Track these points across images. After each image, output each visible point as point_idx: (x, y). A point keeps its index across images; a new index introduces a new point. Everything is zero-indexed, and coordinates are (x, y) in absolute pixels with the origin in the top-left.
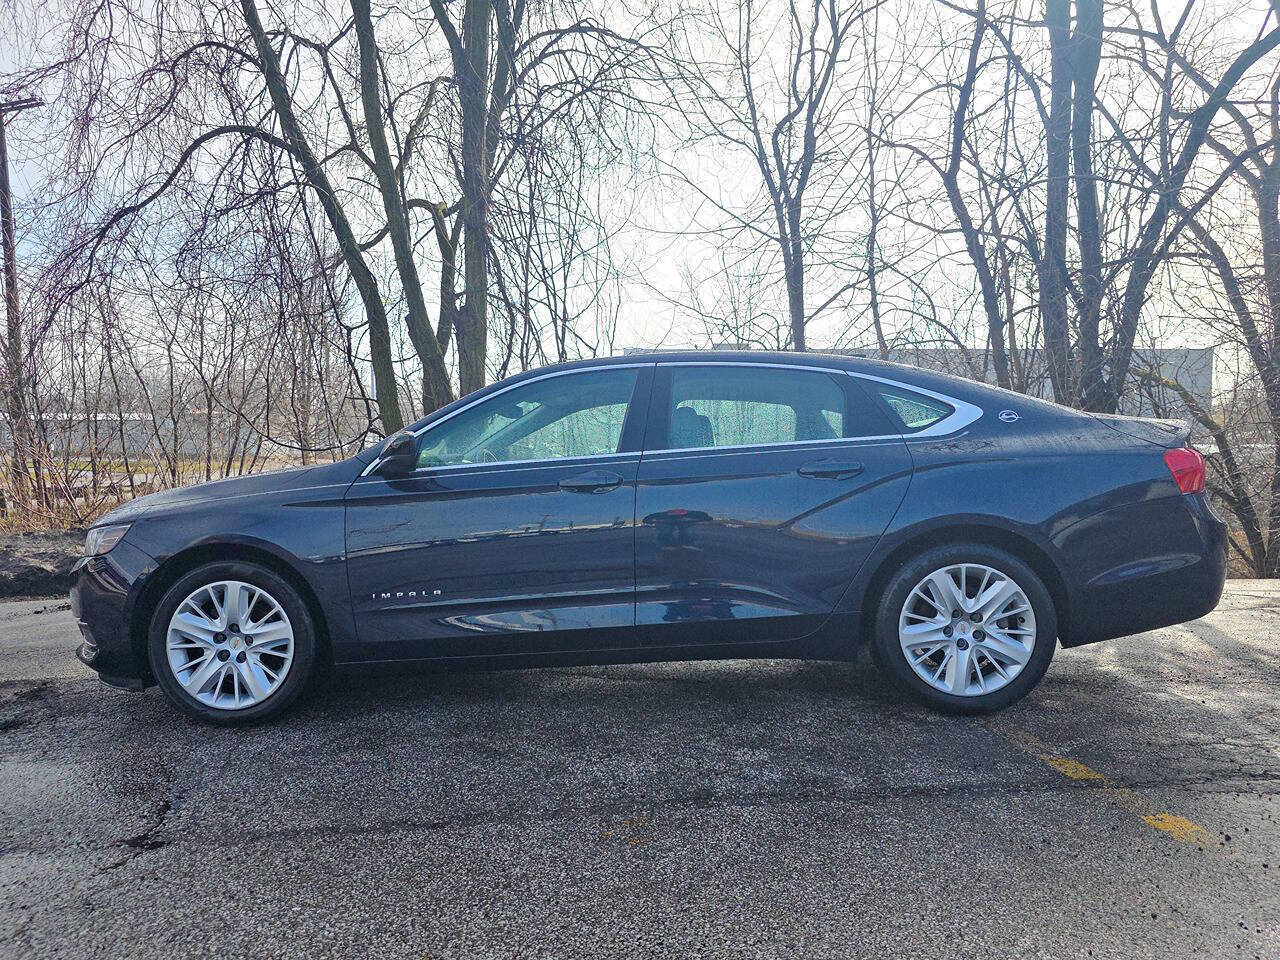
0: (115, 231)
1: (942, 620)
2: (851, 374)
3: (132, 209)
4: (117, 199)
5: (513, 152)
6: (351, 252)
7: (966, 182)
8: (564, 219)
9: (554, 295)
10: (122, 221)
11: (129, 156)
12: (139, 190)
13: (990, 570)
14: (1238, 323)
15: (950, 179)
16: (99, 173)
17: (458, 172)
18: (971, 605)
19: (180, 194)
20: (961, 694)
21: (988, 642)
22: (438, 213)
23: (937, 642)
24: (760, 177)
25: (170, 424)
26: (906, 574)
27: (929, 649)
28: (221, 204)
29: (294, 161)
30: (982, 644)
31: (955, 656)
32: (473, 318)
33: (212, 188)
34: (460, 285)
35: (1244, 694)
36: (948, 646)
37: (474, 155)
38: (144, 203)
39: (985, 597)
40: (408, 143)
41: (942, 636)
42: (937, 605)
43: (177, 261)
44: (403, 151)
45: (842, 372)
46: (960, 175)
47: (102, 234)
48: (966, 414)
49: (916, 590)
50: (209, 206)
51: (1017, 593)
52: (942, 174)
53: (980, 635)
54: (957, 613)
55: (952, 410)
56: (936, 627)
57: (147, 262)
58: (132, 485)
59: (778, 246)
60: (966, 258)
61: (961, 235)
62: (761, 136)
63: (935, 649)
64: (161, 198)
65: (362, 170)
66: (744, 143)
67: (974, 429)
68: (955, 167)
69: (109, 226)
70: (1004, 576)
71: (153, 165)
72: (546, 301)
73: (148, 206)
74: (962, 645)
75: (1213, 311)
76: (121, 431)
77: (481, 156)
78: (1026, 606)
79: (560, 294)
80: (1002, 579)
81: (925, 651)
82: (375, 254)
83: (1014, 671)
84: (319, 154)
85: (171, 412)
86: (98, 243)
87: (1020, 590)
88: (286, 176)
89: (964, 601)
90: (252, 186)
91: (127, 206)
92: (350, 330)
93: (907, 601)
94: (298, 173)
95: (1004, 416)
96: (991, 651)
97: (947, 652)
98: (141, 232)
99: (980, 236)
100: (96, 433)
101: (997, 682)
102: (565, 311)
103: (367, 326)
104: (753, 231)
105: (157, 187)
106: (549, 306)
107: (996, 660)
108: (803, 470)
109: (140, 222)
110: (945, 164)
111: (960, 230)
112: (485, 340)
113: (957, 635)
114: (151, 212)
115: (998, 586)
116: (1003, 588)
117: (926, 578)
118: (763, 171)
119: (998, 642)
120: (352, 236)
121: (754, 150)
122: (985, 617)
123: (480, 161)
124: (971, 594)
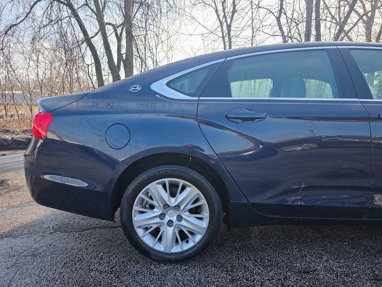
0: (9, 32)
3: (15, 25)
4: (10, 21)
5: (139, 8)
6: (88, 40)
7: (283, 20)
8: (155, 30)
9: (153, 55)
10: (12, 29)
11: (13, 7)
12: (17, 18)
15: (278, 19)
16: (3, 13)
17: (123, 14)
19: (30, 20)
22: (115, 27)
24: (216, 17)
25: (28, 95)
28: (44, 23)
29: (68, 9)
32: (129, 62)
33: (42, 18)
34: (123, 51)
37: (128, 8)
38: (19, 23)
40: (104, 4)
43: (31, 43)
44: (103, 6)
46: (281, 18)
47: (6, 33)
50: (41, 24)
52: (276, 17)
57: (21, 43)
58: (18, 115)
59: (222, 39)
61: (281, 37)
62: (216, 3)
64: (25, 21)
65: (89, 12)
66: (211, 6)
68: (280, 15)
69: (8, 30)
71: (21, 10)
72: (151, 57)
73: (21, 24)
76: (13, 97)
77: (130, 8)
79: (155, 55)
82: (94, 40)
84: (76, 7)
85: (29, 91)
86: (5, 36)
88: (65, 14)
90: (54, 17)
91: (13, 24)
92: (88, 65)
94: (69, 13)
98: (19, 33)
99: (287, 38)
100: (5, 98)
102: (156, 60)
103: (94, 64)
104: (214, 34)
105: (23, 18)
106: (151, 58)
109: (18, 29)
110: (277, 14)
111: (281, 36)
112: (133, 69)
114: (21, 26)
118: (217, 15)
120: (88, 34)
121: (214, 8)
123: (130, 10)
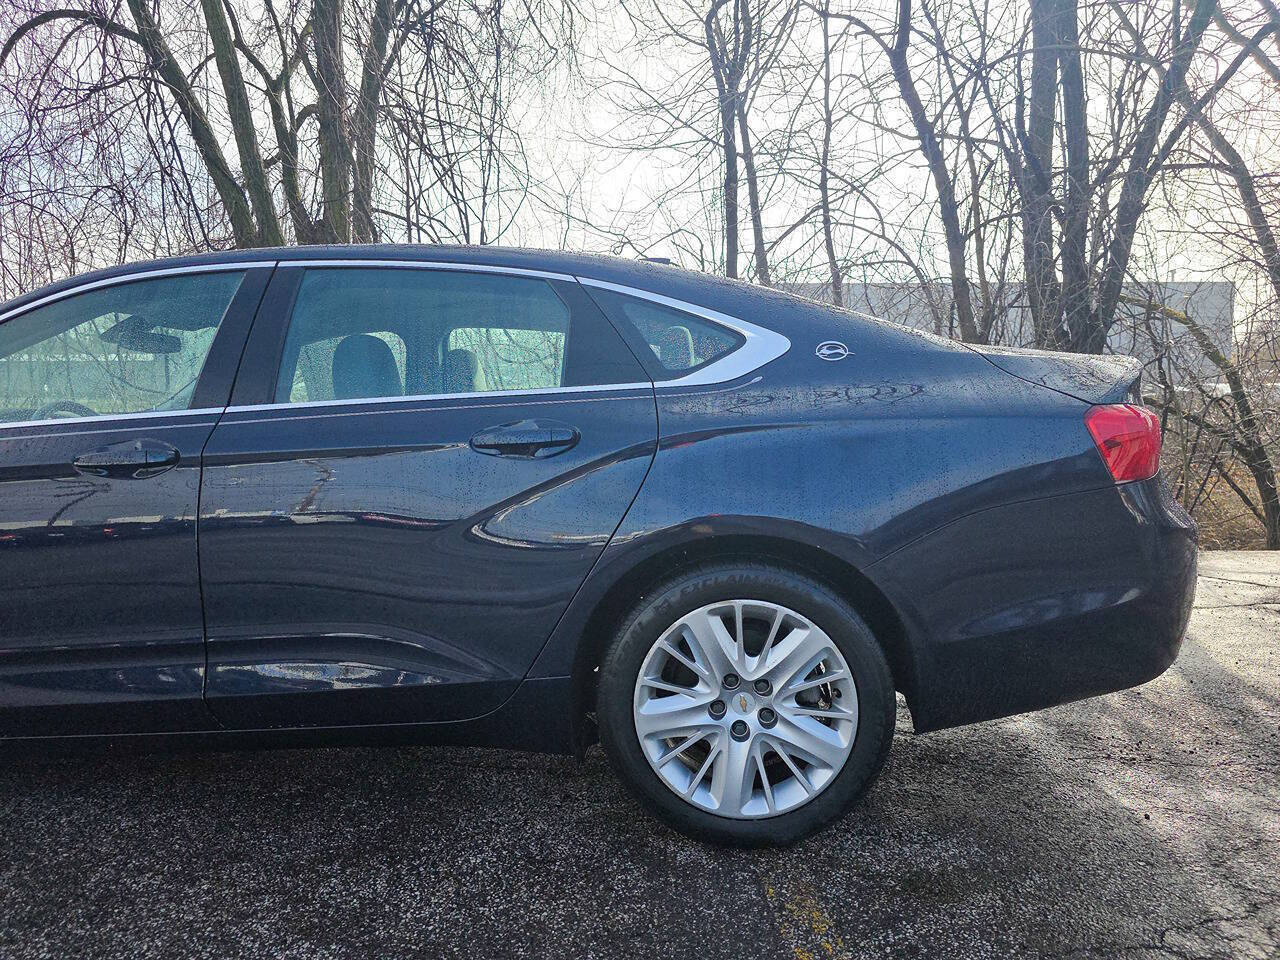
1: (705, 693)
2: (583, 281)
13: (783, 611)
14: (1255, 238)
15: (898, 57)
18: (752, 668)
20: (735, 816)
21: (779, 730)
23: (698, 728)
26: (645, 615)
27: (683, 740)
30: (769, 731)
31: (725, 751)
35: (1216, 796)
36: (714, 735)
39: (776, 655)
41: (705, 719)
42: (698, 667)
45: (570, 278)
46: (909, 51)
48: (764, 346)
49: (661, 642)
51: (827, 649)
52: (889, 51)
53: (768, 716)
54: (731, 680)
55: (741, 340)
56: (695, 703)
60: (920, 158)
63: (694, 738)
67: (772, 373)
68: (904, 42)
70: (806, 621)
74: (739, 731)
75: (1224, 225)
78: (843, 671)
80: (804, 626)
81: (679, 741)
83: (821, 778)
87: (831, 644)
89: (742, 660)
93: (646, 661)
95: (825, 351)
96: (784, 743)
97: (715, 745)
101: (793, 796)
107: (793, 758)
108: (479, 440)
110: (892, 41)
113: (731, 716)
115: (796, 637)
116: (804, 641)
117: (677, 623)
119: (797, 729)
122: (776, 689)
124: (753, 648)
